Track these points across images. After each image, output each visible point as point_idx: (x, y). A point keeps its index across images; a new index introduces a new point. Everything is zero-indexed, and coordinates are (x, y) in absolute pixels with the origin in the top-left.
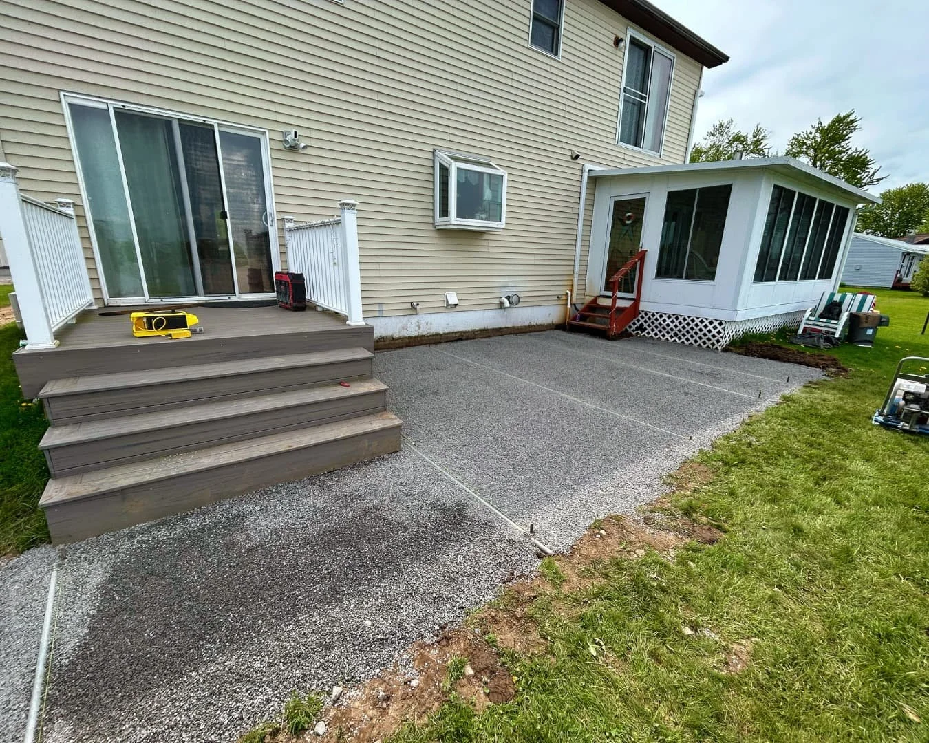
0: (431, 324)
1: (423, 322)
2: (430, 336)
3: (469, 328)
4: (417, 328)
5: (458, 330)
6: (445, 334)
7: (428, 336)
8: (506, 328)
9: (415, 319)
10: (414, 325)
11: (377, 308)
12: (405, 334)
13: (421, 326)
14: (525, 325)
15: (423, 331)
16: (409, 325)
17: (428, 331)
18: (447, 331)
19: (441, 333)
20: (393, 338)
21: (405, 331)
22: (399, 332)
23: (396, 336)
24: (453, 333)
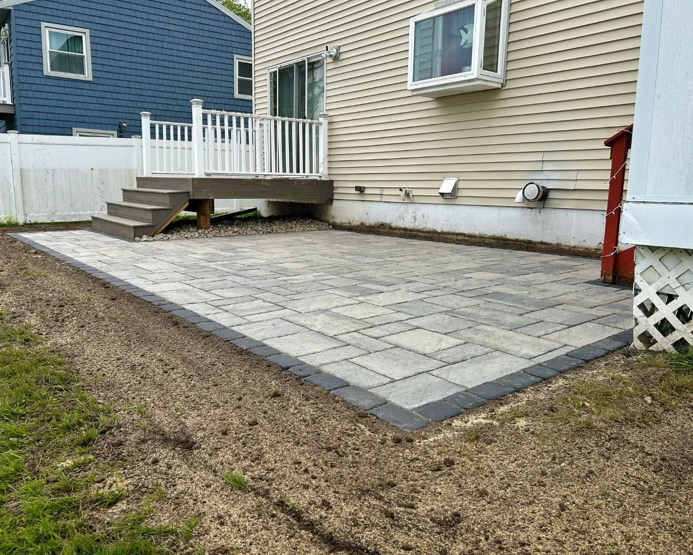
0: (428, 217)
1: (419, 214)
2: (427, 232)
3: (477, 233)
4: (413, 220)
5: (461, 232)
6: (442, 233)
7: (423, 232)
8: (542, 243)
9: (411, 209)
10: (410, 216)
11: (378, 192)
12: (402, 224)
13: (417, 218)
14: (586, 245)
15: (419, 224)
16: (405, 215)
17: (425, 225)
18: (446, 230)
19: (439, 230)
20: (391, 227)
21: (402, 221)
22: (396, 221)
23: (393, 225)
24: (454, 234)
